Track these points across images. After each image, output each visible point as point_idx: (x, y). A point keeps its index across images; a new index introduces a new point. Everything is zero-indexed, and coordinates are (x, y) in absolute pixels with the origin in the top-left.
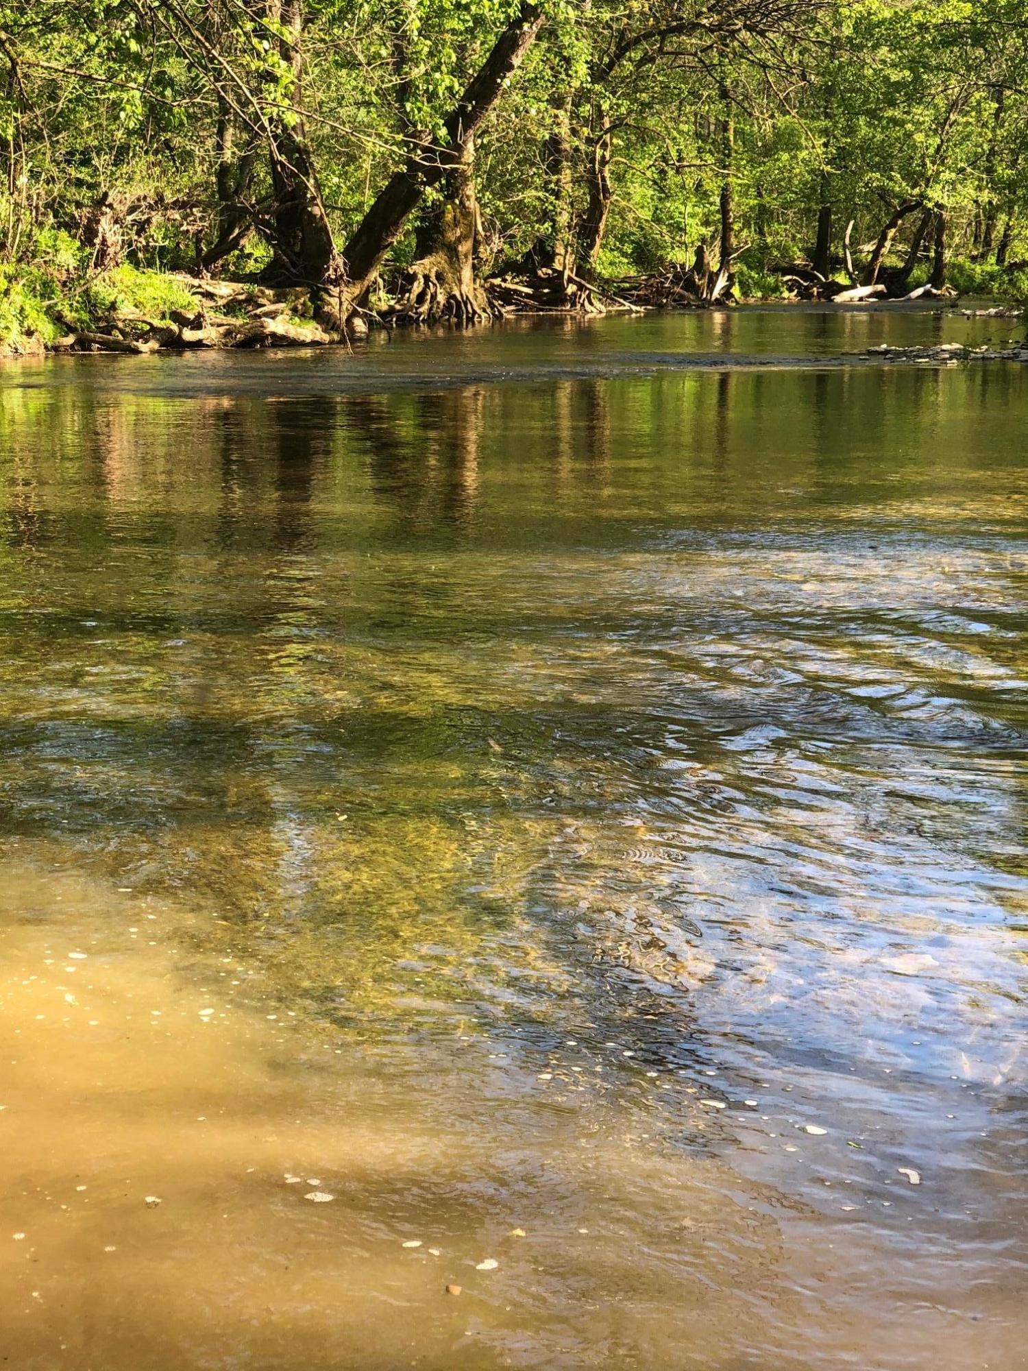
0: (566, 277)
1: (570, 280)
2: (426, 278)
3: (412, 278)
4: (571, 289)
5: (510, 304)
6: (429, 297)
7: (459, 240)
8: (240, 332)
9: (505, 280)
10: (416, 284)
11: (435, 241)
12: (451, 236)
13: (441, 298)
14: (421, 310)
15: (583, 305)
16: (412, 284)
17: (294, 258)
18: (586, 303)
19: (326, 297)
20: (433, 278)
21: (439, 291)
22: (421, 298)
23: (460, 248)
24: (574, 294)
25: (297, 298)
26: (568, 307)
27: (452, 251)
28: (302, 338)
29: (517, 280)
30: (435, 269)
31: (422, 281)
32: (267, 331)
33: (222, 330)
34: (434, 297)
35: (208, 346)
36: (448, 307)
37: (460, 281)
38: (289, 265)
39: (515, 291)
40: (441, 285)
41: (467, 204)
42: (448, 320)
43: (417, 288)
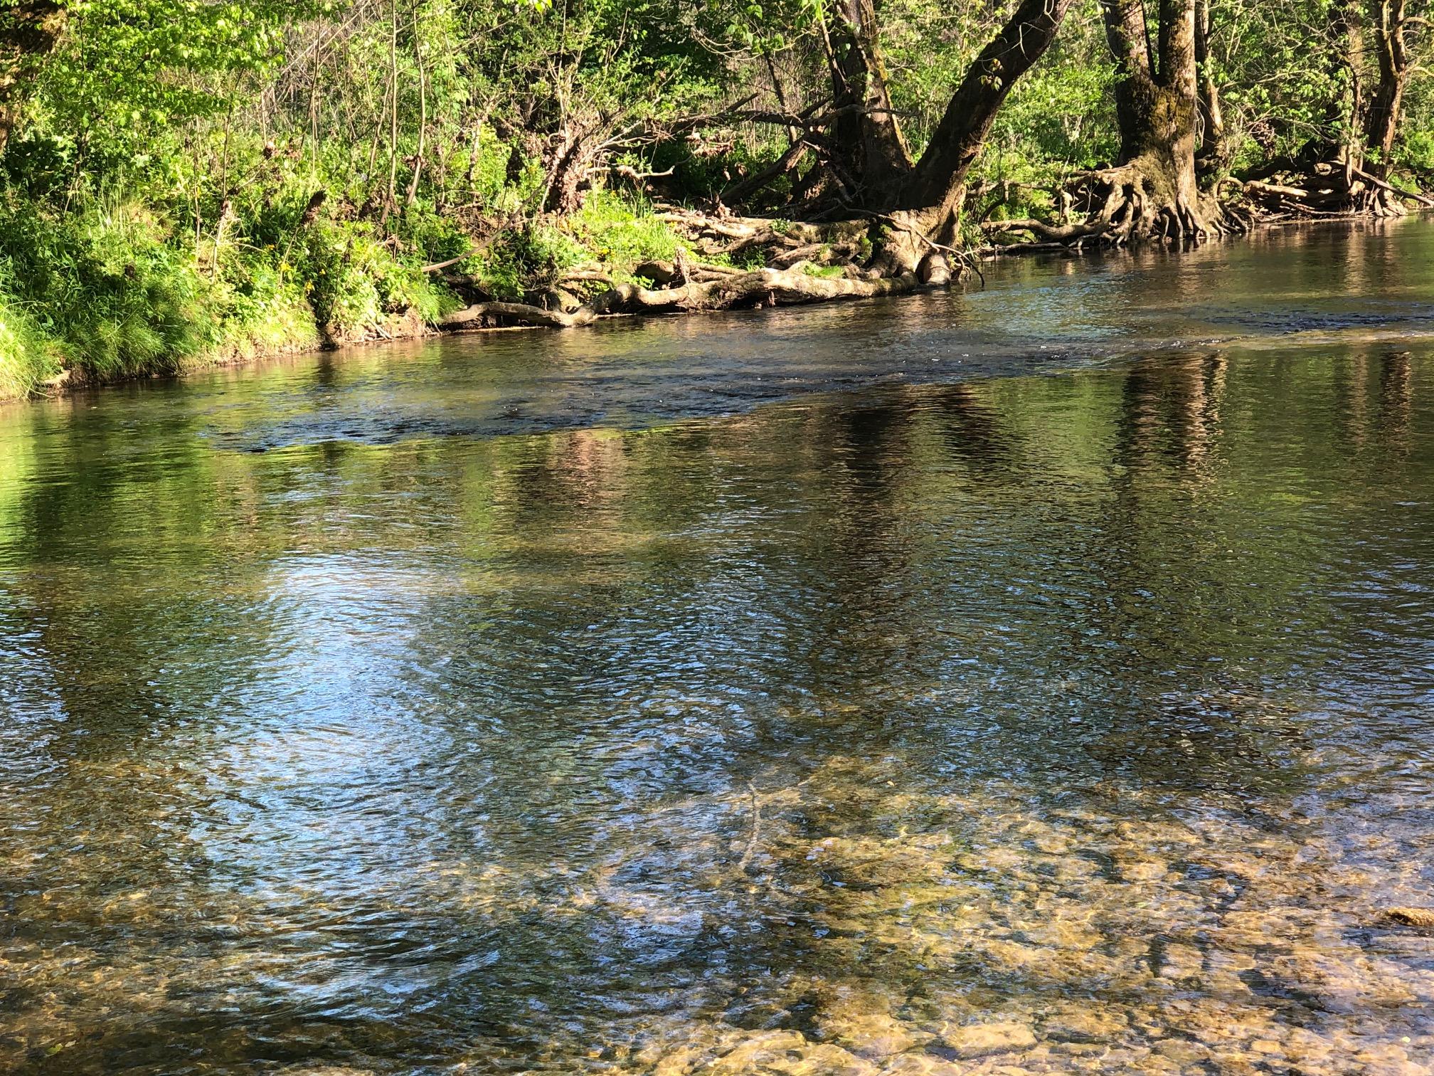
0: (1349, 172)
1: (1356, 177)
2: (1128, 190)
3: (1106, 190)
4: (1357, 187)
5: (1277, 211)
6: (1130, 213)
7: (1175, 137)
8: (729, 289)
9: (1274, 182)
10: (1111, 197)
11: (1143, 140)
12: (1163, 132)
13: (1150, 214)
14: (1120, 230)
15: (1372, 208)
16: (1106, 198)
17: (852, 181)
18: (1377, 204)
19: (888, 230)
20: (1139, 188)
21: (1145, 202)
22: (1119, 215)
23: (1176, 147)
24: (1361, 194)
25: (851, 233)
26: (1353, 212)
27: (1166, 151)
28: (820, 292)
29: (1290, 180)
30: (1142, 176)
31: (1120, 192)
32: (769, 285)
33: (706, 286)
34: (1138, 212)
35: (683, 310)
36: (1159, 225)
37: (1175, 188)
38: (843, 191)
39: (1287, 196)
40: (1150, 196)
41: (1186, 90)
42: (1159, 241)
43: (1114, 203)
